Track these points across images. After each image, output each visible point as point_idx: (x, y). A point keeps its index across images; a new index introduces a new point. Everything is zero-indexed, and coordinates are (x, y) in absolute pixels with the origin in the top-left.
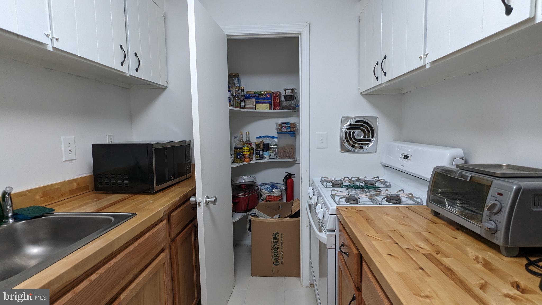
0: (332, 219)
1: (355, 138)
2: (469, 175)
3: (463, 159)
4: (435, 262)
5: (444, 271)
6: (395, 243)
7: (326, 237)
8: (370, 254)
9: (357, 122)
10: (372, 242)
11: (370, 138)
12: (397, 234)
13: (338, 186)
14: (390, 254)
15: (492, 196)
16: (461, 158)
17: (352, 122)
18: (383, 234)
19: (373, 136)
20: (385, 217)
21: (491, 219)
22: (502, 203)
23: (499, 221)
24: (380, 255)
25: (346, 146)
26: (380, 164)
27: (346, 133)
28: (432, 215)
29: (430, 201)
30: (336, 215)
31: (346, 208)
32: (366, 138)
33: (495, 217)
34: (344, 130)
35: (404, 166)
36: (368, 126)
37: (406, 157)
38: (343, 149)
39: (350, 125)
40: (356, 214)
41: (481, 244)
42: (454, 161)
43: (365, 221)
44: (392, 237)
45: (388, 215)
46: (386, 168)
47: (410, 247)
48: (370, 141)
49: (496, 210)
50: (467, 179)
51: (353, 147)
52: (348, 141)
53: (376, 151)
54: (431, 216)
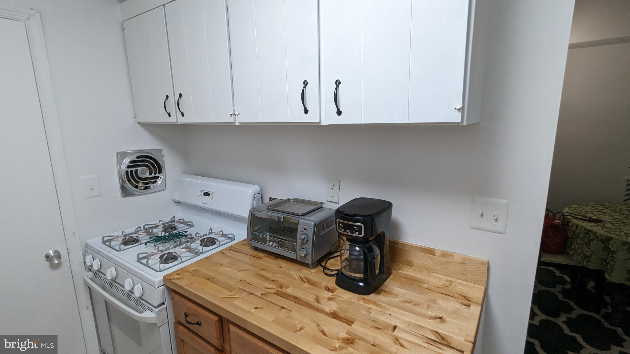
0: (160, 292)
1: (140, 177)
2: (282, 216)
3: (260, 194)
4: (285, 297)
5: (294, 301)
6: (250, 294)
7: (155, 315)
8: (242, 317)
9: (137, 157)
10: (233, 302)
11: (157, 175)
12: (244, 283)
13: (133, 242)
14: (255, 307)
15: (300, 231)
16: (259, 194)
17: (133, 158)
18: (235, 289)
19: (160, 172)
20: (221, 269)
21: (303, 247)
22: (308, 235)
23: (307, 248)
24: (249, 312)
25: (127, 187)
26: (172, 200)
27: (127, 172)
28: (252, 250)
29: (250, 239)
30: (163, 285)
31: (177, 274)
32: (153, 175)
33: (305, 246)
34: (124, 167)
35: (206, 204)
36: (152, 160)
37: (207, 194)
38: (125, 192)
39: (131, 162)
40: (193, 276)
41: (296, 265)
42: (255, 197)
43: (209, 283)
44: (243, 288)
45: (222, 265)
46: (179, 204)
47: (263, 293)
48: (158, 177)
49: (305, 242)
50: (281, 220)
51: (136, 187)
52: (129, 181)
53: (166, 188)
54: (252, 252)
